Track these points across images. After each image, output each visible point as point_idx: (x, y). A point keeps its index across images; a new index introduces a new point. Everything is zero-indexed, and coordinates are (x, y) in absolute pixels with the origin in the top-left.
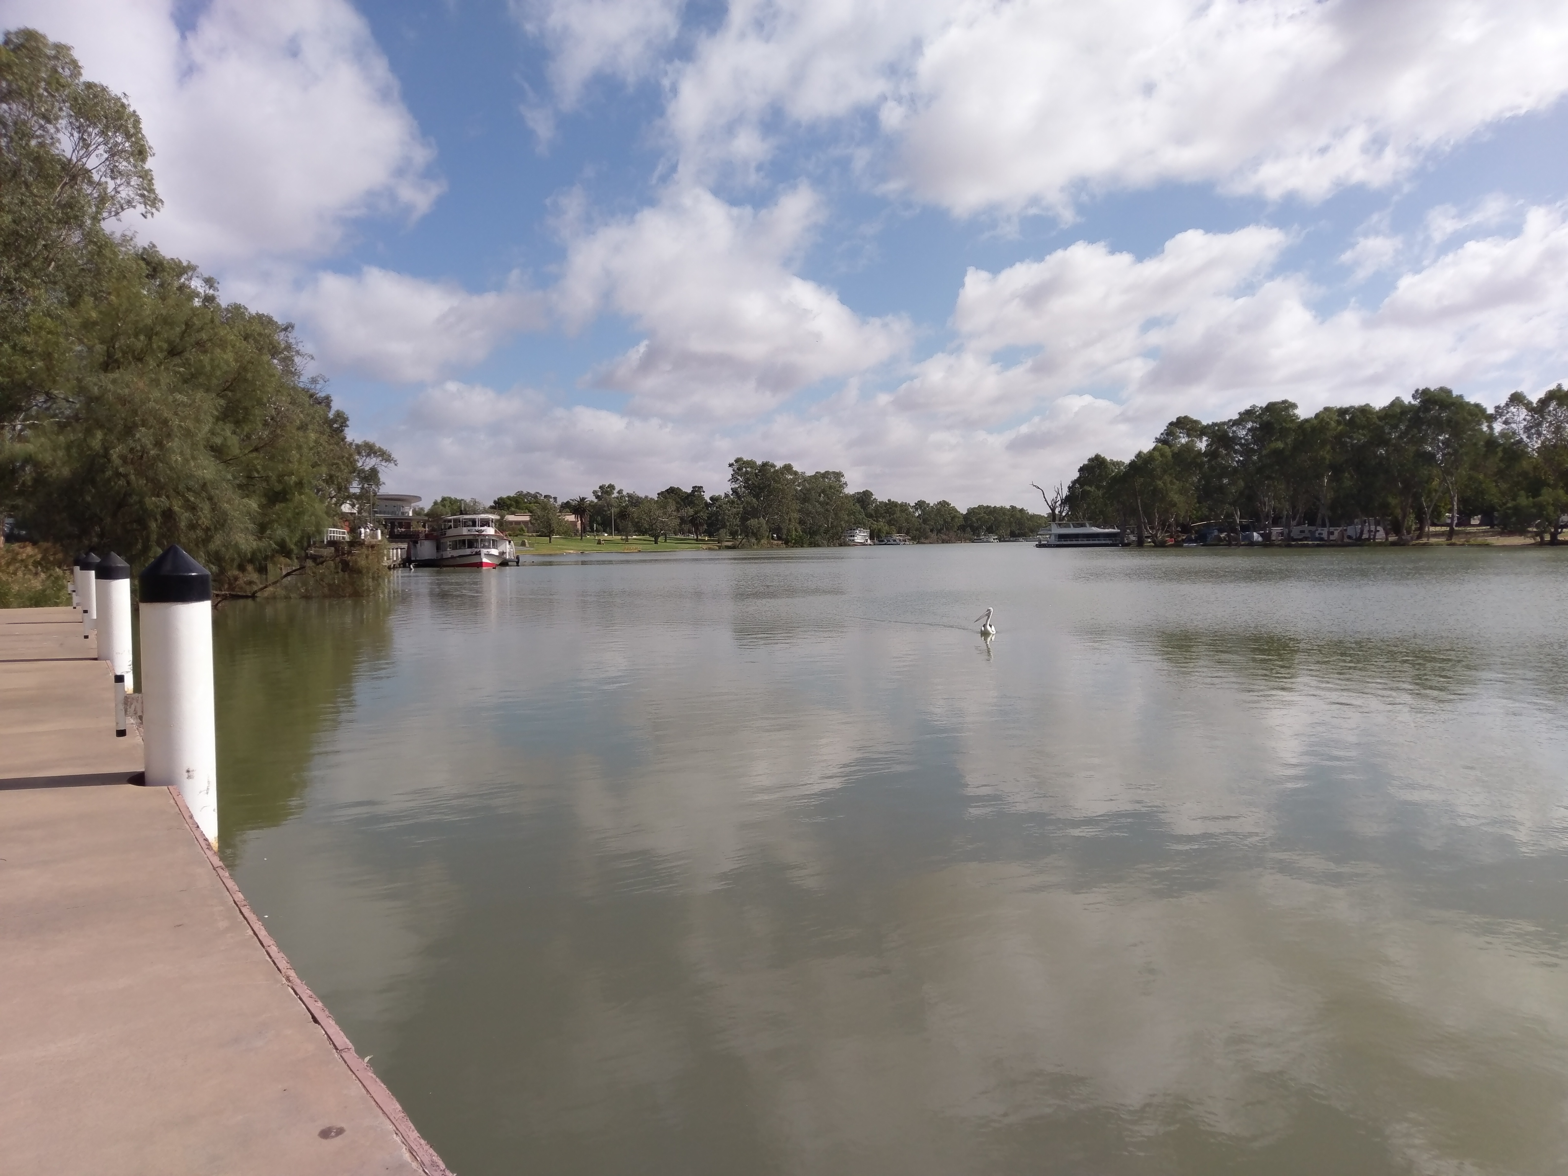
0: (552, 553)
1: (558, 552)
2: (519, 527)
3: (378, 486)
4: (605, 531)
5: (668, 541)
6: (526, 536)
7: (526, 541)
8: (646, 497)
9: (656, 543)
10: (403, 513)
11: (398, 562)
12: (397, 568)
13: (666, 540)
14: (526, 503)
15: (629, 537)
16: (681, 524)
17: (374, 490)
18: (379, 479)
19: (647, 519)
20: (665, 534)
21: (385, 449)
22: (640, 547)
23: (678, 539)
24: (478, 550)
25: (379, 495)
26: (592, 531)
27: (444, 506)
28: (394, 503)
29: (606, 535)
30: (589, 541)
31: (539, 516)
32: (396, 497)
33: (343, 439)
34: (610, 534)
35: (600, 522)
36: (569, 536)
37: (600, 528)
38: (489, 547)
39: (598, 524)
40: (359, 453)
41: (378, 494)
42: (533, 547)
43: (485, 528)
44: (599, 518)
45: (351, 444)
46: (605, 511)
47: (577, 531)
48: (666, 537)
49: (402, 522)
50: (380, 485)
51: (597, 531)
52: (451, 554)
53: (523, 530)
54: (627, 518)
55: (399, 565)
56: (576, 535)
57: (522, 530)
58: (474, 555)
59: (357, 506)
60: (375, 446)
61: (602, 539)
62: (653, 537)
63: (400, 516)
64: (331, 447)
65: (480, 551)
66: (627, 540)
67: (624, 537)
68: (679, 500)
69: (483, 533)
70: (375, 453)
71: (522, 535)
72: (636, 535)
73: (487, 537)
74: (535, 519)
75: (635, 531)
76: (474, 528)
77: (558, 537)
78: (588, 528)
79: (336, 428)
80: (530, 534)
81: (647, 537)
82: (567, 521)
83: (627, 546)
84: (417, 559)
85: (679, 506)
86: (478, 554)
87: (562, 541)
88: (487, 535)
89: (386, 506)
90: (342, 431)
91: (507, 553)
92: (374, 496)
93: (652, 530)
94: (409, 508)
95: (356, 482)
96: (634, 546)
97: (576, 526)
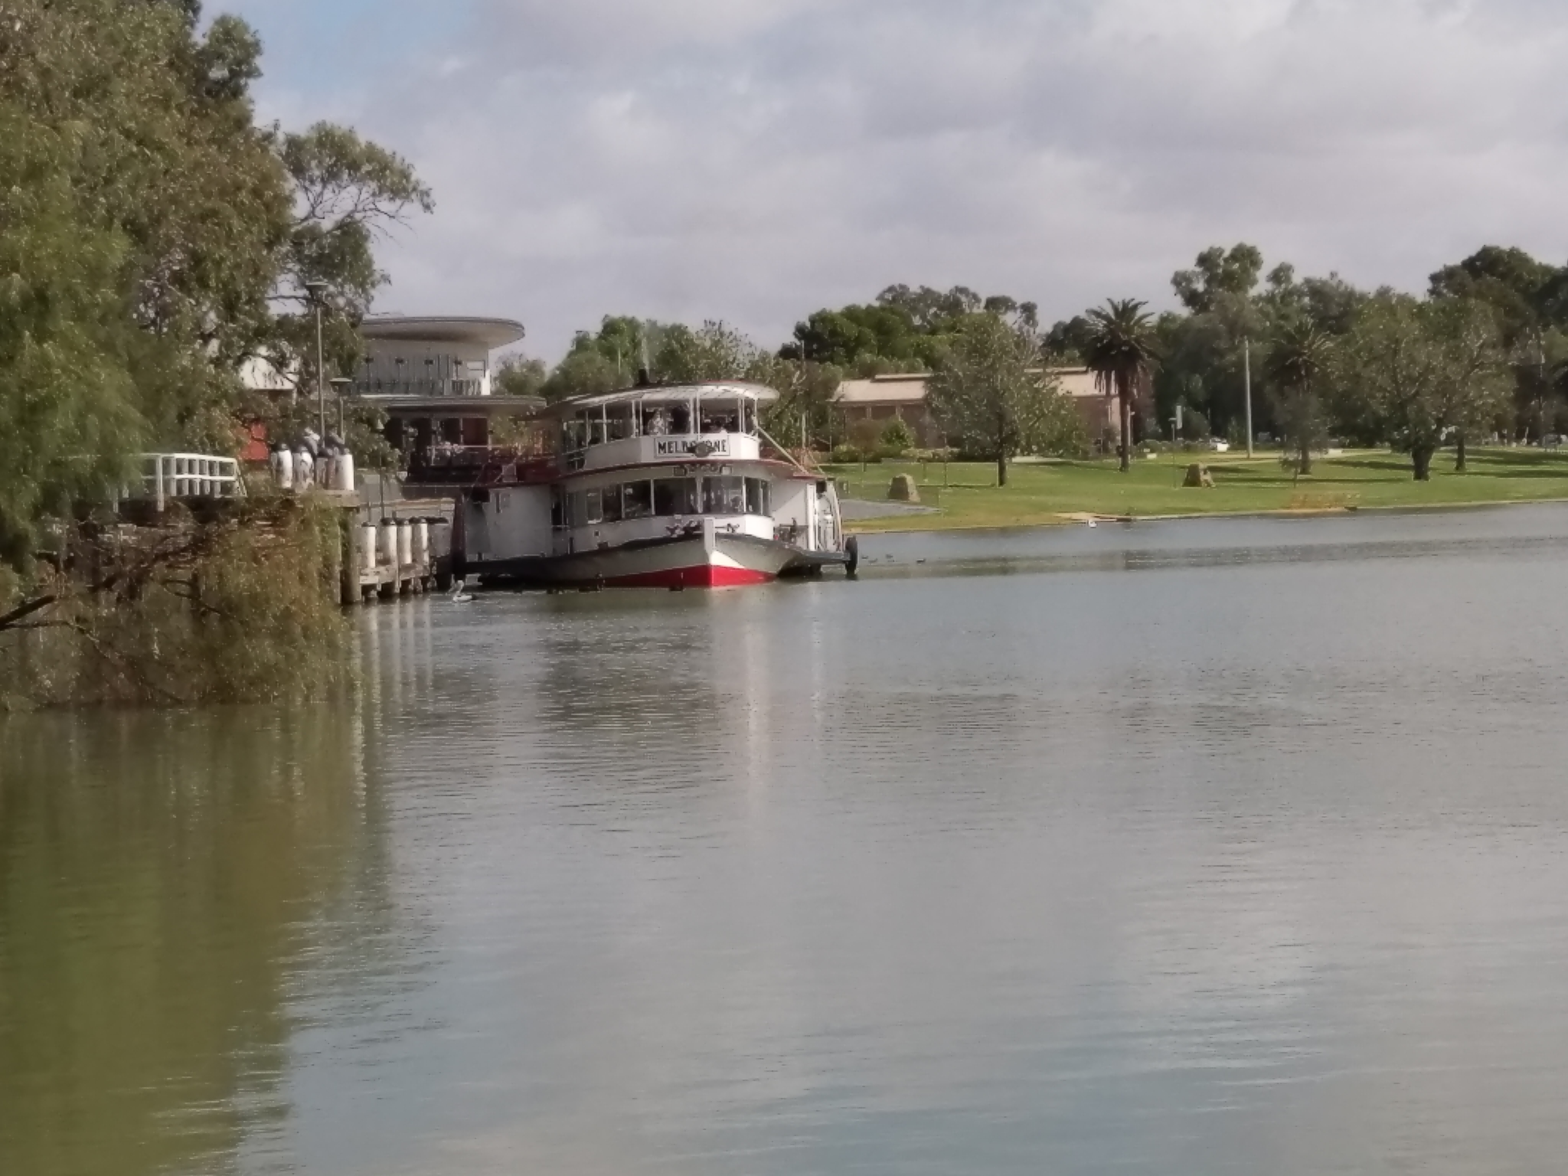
0: (1010, 522)
1: (1028, 520)
2: (882, 424)
3: (364, 291)
4: (1219, 432)
5: (1471, 467)
6: (912, 459)
7: (909, 480)
8: (1384, 293)
9: (1420, 471)
10: (458, 387)
11: (420, 570)
12: (415, 592)
13: (1460, 462)
14: (917, 330)
15: (1313, 455)
16: (1521, 398)
17: (350, 303)
18: (369, 264)
19: (1383, 380)
20: (1458, 441)
21: (388, 152)
22: (1353, 494)
23: (1510, 459)
24: (692, 520)
25: (370, 323)
26: (1167, 433)
27: (610, 352)
28: (422, 349)
29: (1222, 447)
30: (1153, 473)
31: (957, 381)
32: (431, 327)
33: (242, 122)
34: (1239, 444)
35: (1201, 397)
36: (1075, 455)
37: (1200, 420)
38: (733, 510)
39: (1193, 404)
40: (299, 171)
41: (367, 317)
42: (935, 503)
43: (722, 435)
44: (1197, 382)
45: (268, 137)
46: (1221, 354)
47: (1109, 434)
48: (1461, 451)
49: (456, 421)
50: (373, 285)
51: (1190, 432)
52: (598, 540)
53: (901, 438)
54: (1300, 378)
55: (424, 580)
56: (1104, 450)
57: (896, 436)
58: (680, 539)
59: (295, 365)
60: (354, 142)
61: (1202, 466)
62: (1405, 449)
63: (447, 396)
64: (197, 152)
65: (699, 527)
66: (1304, 466)
67: (1292, 456)
68: (1517, 298)
69: (711, 457)
70: (354, 166)
71: (896, 456)
72: (1342, 446)
73: (726, 472)
74: (941, 392)
75: (1333, 433)
76: (679, 438)
77: (1032, 459)
78: (1151, 423)
79: (217, 82)
80: (929, 453)
81: (1382, 452)
82: (1067, 397)
83: (1301, 491)
84: (485, 557)
85: (1517, 323)
86: (693, 535)
87: (1048, 477)
88: (724, 463)
89: (399, 361)
90: (237, 92)
91: (811, 531)
92: (354, 325)
93: (1404, 421)
94: (479, 365)
95: (291, 277)
96: (1332, 491)
97: (1105, 414)
